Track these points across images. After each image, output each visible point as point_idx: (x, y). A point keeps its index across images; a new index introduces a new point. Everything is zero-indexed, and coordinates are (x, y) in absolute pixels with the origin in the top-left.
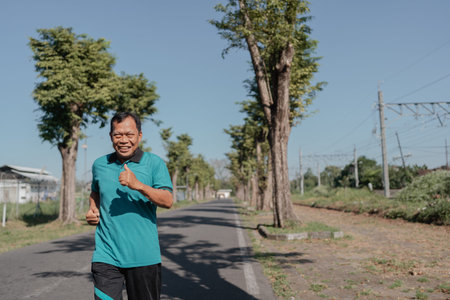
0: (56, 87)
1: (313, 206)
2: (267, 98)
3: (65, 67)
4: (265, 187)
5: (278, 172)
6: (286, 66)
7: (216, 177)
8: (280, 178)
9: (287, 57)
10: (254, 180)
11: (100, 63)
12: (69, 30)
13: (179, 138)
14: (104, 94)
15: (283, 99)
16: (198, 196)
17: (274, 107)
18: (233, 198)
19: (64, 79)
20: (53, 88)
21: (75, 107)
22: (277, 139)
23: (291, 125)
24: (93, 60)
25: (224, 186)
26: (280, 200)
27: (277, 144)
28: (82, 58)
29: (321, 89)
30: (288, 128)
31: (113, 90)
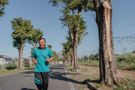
0: (18, 33)
1: (85, 65)
2: (72, 38)
3: (20, 28)
4: (72, 60)
5: (75, 56)
6: (77, 30)
7: (58, 57)
8: (75, 57)
9: (77, 28)
10: (69, 58)
11: (29, 27)
12: (21, 18)
13: (48, 46)
14: (30, 35)
15: (76, 38)
16: (53, 63)
17: (74, 40)
18: (63, 64)
19: (20, 31)
20: (17, 34)
21: (23, 38)
22: (75, 48)
23: (78, 44)
24: (27, 26)
25: (61, 60)
26: (75, 62)
27: (75, 49)
28: (25, 26)
29: (87, 34)
30: (78, 45)
31: (33, 34)
